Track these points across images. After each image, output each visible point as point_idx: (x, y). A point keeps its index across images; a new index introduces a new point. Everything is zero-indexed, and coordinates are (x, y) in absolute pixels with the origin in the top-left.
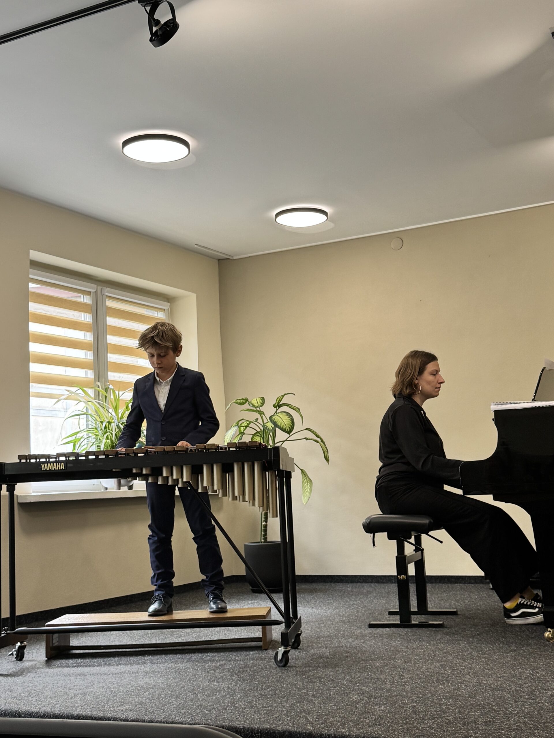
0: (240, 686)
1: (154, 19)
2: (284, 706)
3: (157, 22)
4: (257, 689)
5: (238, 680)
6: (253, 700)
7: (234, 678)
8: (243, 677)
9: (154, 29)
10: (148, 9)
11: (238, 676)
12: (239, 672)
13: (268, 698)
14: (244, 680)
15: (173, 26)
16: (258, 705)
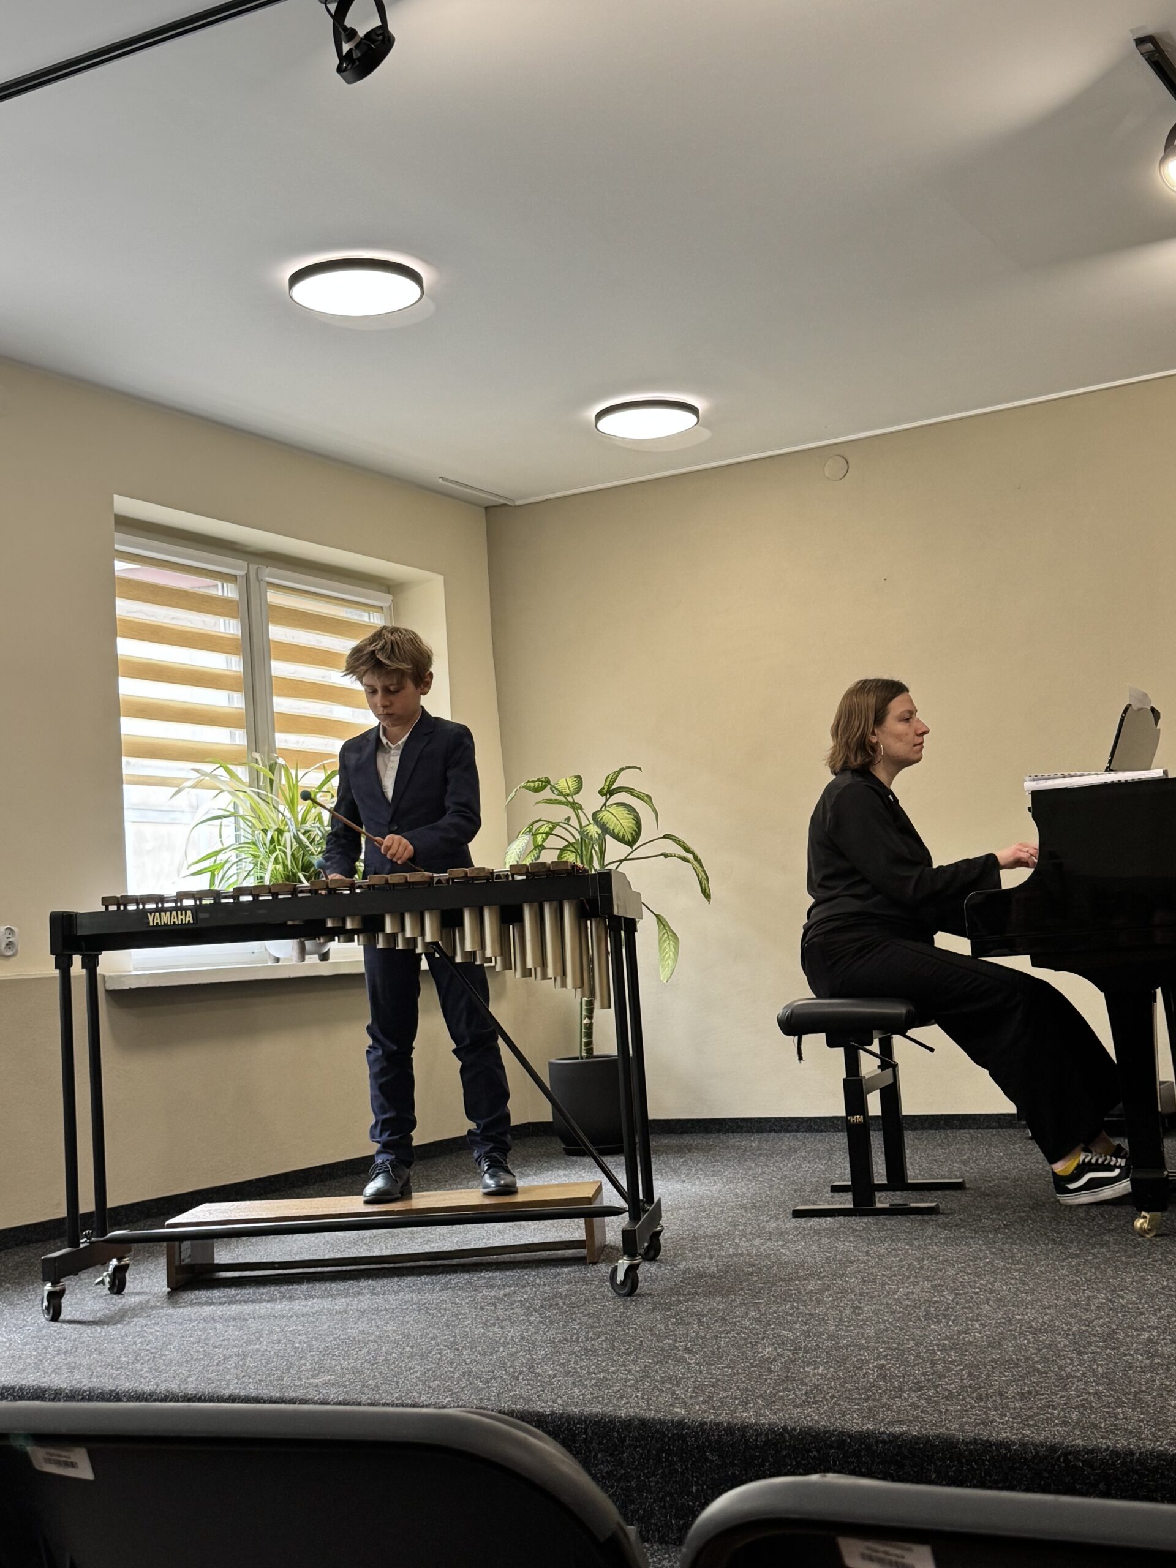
0: (545, 1334)
1: (345, 28)
2: (629, 1371)
3: (351, 34)
4: (577, 1339)
5: (541, 1322)
6: (569, 1361)
7: (532, 1318)
8: (550, 1317)
9: (346, 47)
10: (333, 7)
11: (540, 1314)
12: (542, 1307)
13: (598, 1355)
14: (552, 1323)
15: (383, 40)
16: (579, 1370)
